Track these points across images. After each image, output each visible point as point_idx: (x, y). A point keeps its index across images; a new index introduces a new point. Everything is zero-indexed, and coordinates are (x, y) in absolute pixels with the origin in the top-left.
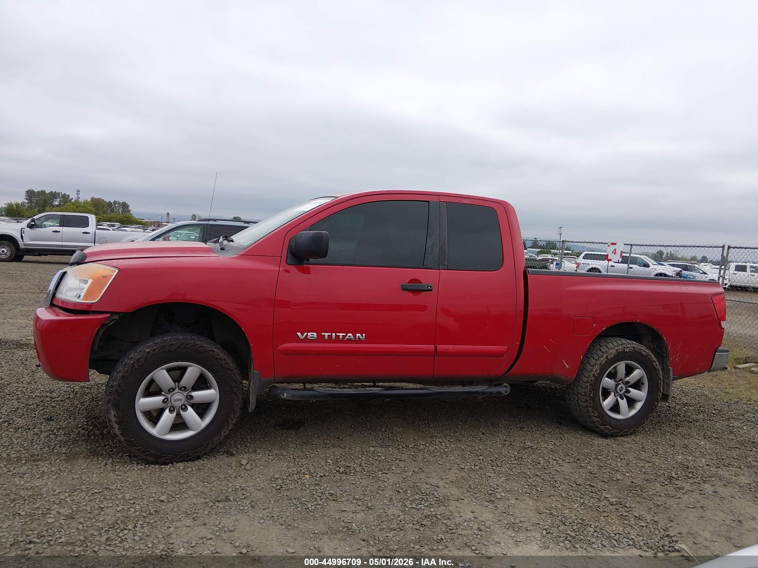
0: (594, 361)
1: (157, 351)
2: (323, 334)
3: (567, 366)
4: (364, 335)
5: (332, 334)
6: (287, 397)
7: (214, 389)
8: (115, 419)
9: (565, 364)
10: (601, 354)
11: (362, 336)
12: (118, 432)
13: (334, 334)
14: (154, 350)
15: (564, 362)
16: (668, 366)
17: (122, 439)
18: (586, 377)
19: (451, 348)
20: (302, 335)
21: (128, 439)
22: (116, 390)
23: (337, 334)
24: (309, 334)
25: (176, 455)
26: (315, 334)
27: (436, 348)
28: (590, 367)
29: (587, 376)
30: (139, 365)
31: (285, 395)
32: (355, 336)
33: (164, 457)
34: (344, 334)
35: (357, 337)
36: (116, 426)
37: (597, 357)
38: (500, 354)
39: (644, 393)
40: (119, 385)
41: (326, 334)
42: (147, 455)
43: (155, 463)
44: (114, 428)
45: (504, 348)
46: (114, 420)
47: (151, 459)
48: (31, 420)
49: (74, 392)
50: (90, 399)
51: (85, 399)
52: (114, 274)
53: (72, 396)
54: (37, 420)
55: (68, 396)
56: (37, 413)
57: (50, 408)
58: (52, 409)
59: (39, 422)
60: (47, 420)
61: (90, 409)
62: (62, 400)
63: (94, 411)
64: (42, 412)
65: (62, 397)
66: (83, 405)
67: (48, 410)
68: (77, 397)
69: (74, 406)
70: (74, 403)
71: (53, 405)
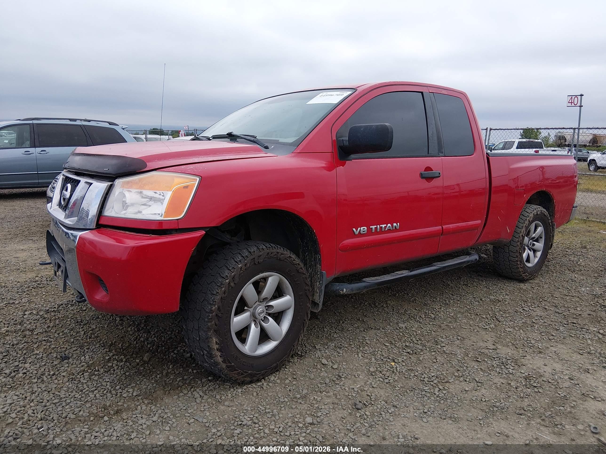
0: (521, 224)
1: (248, 265)
2: (371, 227)
3: (509, 231)
4: (398, 224)
5: (377, 226)
6: (346, 292)
7: (290, 296)
8: (217, 346)
9: (508, 229)
10: (524, 218)
11: (397, 224)
12: (220, 360)
13: (378, 226)
14: (246, 265)
15: (508, 228)
16: (553, 222)
17: (224, 366)
18: (517, 238)
19: (451, 226)
20: (357, 230)
21: (229, 364)
22: (216, 315)
23: (381, 226)
24: (362, 228)
25: (268, 370)
26: (366, 228)
27: (442, 227)
28: (518, 229)
29: (518, 236)
30: (235, 283)
31: (345, 290)
32: (392, 225)
33: (258, 374)
34: (386, 225)
35: (394, 226)
36: (218, 354)
37: (523, 221)
38: (475, 227)
39: (542, 244)
40: (219, 308)
41: (373, 227)
42: (245, 377)
43: (251, 382)
44: (216, 356)
45: (479, 222)
46: (216, 348)
47: (248, 379)
48: (43, 364)
49: (46, 319)
50: (76, 324)
51: (70, 325)
52: (195, 183)
53: (52, 325)
54: (50, 361)
55: (47, 325)
56: (38, 352)
57: (45, 344)
58: (48, 344)
59: (55, 363)
60: (62, 359)
61: (93, 336)
62: (46, 331)
63: (99, 336)
64: (42, 350)
65: (42, 328)
66: (78, 332)
67: (46, 346)
68: (58, 324)
69: (69, 335)
70: (64, 332)
71: (44, 339)
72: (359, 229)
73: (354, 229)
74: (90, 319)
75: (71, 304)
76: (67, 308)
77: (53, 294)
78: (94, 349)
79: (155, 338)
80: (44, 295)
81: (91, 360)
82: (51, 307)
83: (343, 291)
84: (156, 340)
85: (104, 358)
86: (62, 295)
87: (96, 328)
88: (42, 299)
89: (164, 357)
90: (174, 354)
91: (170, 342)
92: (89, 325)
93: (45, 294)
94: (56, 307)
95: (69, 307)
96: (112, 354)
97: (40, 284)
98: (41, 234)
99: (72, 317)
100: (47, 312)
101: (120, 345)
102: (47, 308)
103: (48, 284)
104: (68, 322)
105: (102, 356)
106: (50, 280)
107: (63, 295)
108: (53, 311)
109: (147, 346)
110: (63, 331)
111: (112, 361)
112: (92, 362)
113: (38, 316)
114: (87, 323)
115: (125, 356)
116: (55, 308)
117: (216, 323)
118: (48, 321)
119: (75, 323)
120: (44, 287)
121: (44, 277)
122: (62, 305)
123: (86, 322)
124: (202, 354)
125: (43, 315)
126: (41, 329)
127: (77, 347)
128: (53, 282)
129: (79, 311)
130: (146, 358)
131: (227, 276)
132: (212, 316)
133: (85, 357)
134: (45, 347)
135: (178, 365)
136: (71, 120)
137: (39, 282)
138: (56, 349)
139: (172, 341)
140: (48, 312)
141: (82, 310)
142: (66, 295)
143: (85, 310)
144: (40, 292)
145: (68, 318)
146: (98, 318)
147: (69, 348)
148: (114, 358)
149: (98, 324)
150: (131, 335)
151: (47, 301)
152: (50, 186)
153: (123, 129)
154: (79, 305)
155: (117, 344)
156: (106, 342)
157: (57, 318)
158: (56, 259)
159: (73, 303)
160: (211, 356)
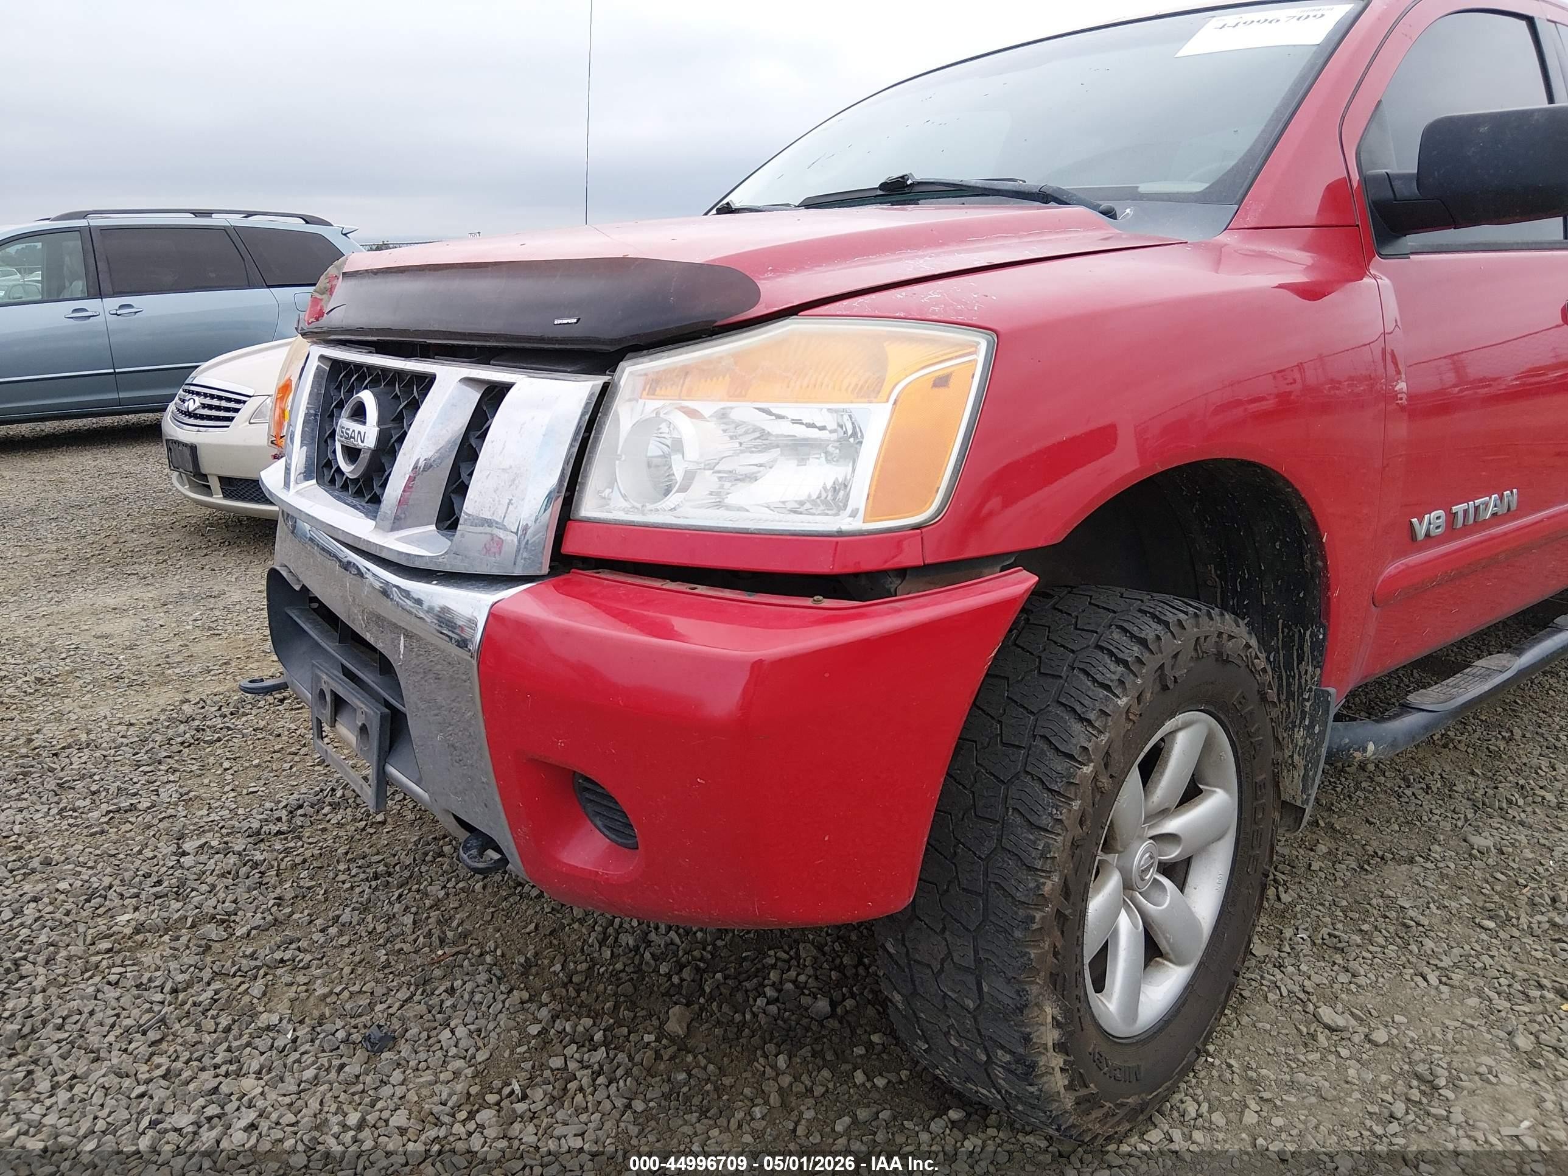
2: (1455, 509)
6: (1373, 754)
7: (1226, 788)
8: (1056, 1033)
12: (1058, 1081)
17: (1068, 1100)
20: (1421, 522)
22: (1058, 913)
24: (1434, 516)
26: (1442, 513)
48: (309, 1074)
49: (263, 869)
50: (374, 884)
51: (352, 888)
52: (976, 361)
53: (287, 889)
54: (330, 1061)
55: (273, 895)
56: (274, 1019)
57: (287, 979)
58: (301, 979)
59: (352, 1070)
60: (373, 1045)
61: (450, 934)
62: (276, 920)
63: (471, 933)
64: (283, 1008)
65: (257, 908)
66: (390, 918)
67: (294, 988)
68: (309, 888)
69: (364, 934)
70: (342, 920)
71: (278, 955)
72: (1427, 516)
73: (1415, 520)
74: (415, 860)
75: (330, 804)
76: (320, 817)
77: (256, 766)
78: (472, 993)
79: (672, 934)
80: (226, 770)
81: (480, 1044)
82: (264, 816)
83: (1365, 750)
84: (677, 940)
85: (521, 1028)
86: (287, 766)
87: (447, 894)
88: (228, 788)
89: (738, 1017)
90: (768, 1003)
91: (725, 946)
92: (419, 883)
93: (231, 767)
94: (284, 819)
95: (326, 815)
96: (544, 1013)
97: (203, 730)
98: (158, 553)
99: (347, 853)
100: (257, 836)
101: (558, 967)
102: (256, 825)
103: (229, 729)
104: (341, 877)
105: (512, 1024)
106: (232, 714)
107: (291, 768)
108: (276, 835)
109: (656, 971)
110: (338, 917)
111: (558, 1048)
112: (487, 1055)
113: (232, 859)
114: (411, 877)
115: (596, 1016)
116: (279, 819)
117: (1055, 947)
118: (271, 877)
119: (367, 879)
120: (219, 740)
121: (208, 702)
122: (301, 807)
123: (407, 874)
124: (984, 1058)
125: (244, 850)
126: (259, 915)
127: (409, 984)
128: (244, 719)
129: (364, 829)
130: (675, 1026)
131: (1085, 749)
132: (1043, 918)
133: (453, 1032)
134: (291, 993)
135: (806, 1052)
136: (196, 213)
137: (197, 723)
138: (334, 998)
139: (732, 940)
140: (262, 840)
141: (373, 823)
142: (300, 766)
143: (384, 823)
144: (212, 760)
145: (338, 862)
146: (441, 854)
147: (380, 990)
148: (560, 1029)
149: (449, 880)
150: (581, 921)
151: (245, 792)
152: (171, 407)
153: (345, 235)
154: (358, 805)
155: (546, 962)
156: (503, 955)
157: (298, 860)
158: (324, 677)
159: (336, 800)
160: (1027, 1070)
